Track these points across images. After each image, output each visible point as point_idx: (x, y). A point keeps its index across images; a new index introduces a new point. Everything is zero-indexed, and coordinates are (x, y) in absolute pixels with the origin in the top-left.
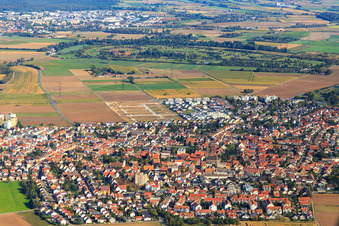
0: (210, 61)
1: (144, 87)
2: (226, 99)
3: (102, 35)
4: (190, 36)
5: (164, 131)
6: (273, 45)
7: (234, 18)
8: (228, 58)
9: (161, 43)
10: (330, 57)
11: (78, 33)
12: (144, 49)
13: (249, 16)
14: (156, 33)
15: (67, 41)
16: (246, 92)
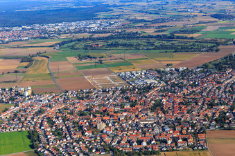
0: (148, 47)
1: (108, 66)
2: (156, 70)
3: (86, 35)
4: (137, 33)
5: (118, 93)
6: (185, 35)
7: (163, 21)
8: (159, 44)
9: (120, 38)
10: (219, 41)
11: (73, 34)
12: (110, 42)
13: (172, 19)
14: (118, 32)
15: (66, 40)
16: (168, 65)
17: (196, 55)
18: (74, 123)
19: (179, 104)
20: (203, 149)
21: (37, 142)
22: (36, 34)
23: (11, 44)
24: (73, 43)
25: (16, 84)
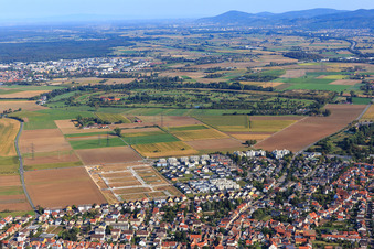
0: (201, 104)
2: (228, 155)
3: (94, 81)
4: (176, 78)
7: (213, 60)
8: (217, 99)
9: (150, 86)
11: (74, 79)
12: (133, 93)
13: (226, 58)
14: (145, 77)
15: (60, 88)
16: (248, 143)
17: (291, 123)
22: (15, 77)
24: (71, 94)
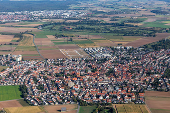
0: (105, 31)
1: (76, 43)
2: (111, 48)
3: (61, 21)
4: (97, 21)
5: (83, 62)
6: (132, 24)
7: (117, 13)
8: (113, 30)
9: (85, 24)
11: (52, 20)
12: (78, 26)
13: (123, 12)
14: (84, 19)
15: (47, 23)
16: (119, 45)
17: (139, 39)
18: (52, 81)
19: (126, 72)
20: (142, 104)
21: (26, 93)
22: (25, 18)
23: (6, 24)
24: (52, 26)
25: (11, 53)
